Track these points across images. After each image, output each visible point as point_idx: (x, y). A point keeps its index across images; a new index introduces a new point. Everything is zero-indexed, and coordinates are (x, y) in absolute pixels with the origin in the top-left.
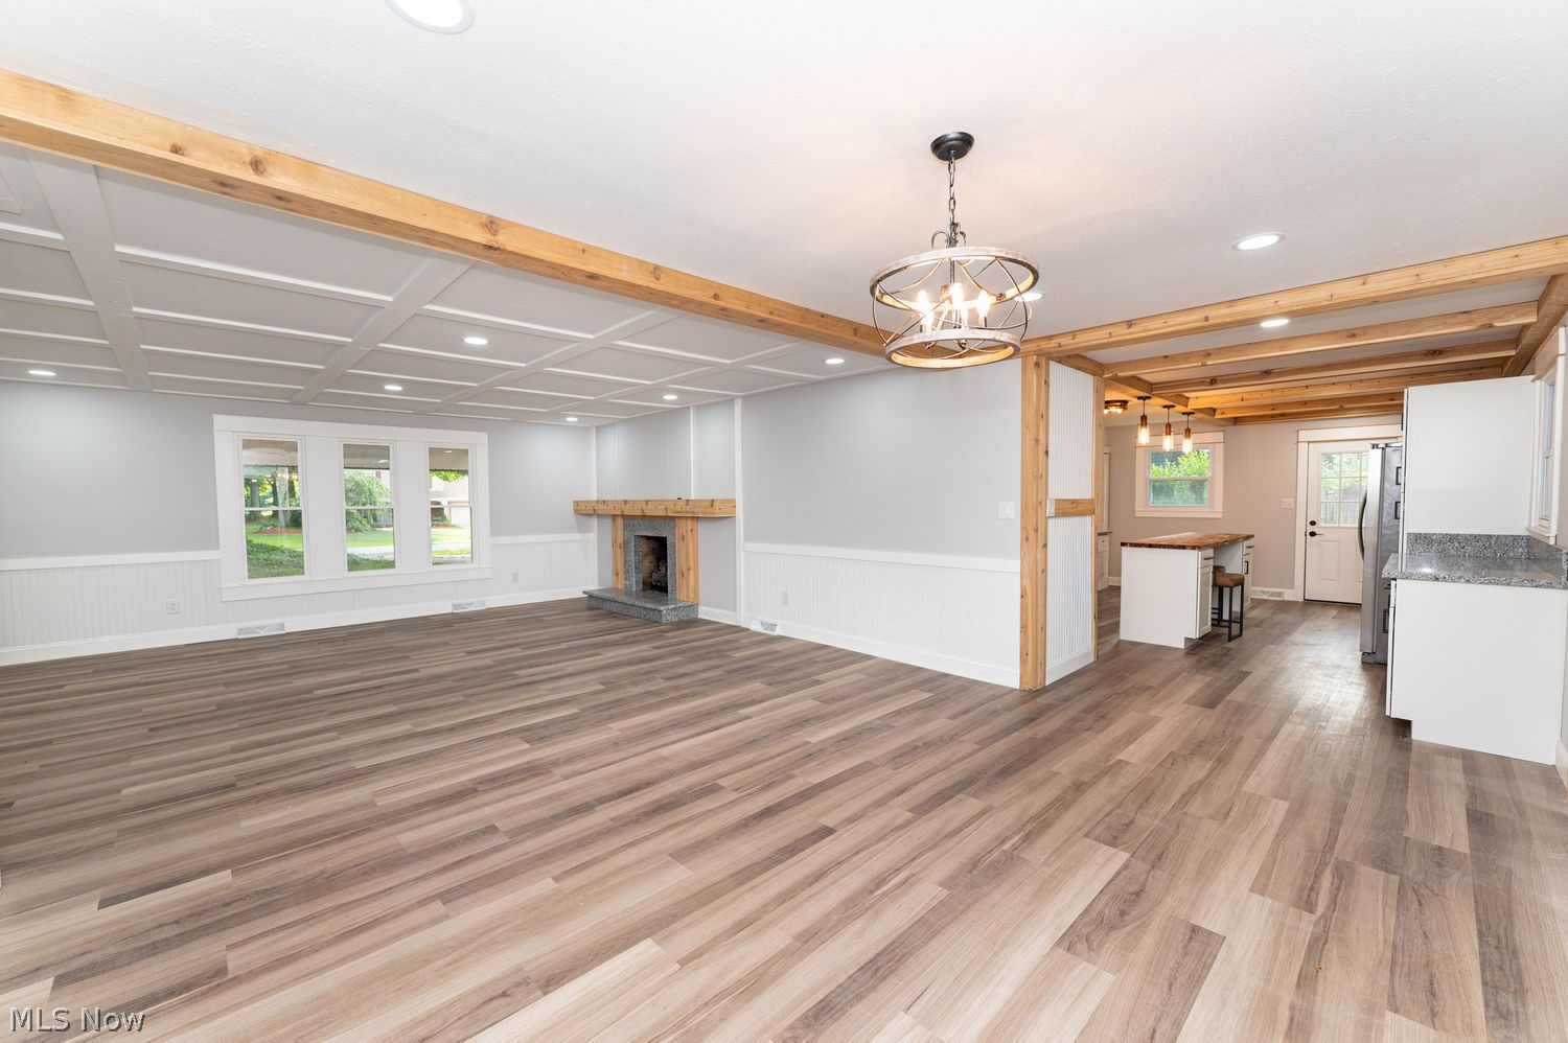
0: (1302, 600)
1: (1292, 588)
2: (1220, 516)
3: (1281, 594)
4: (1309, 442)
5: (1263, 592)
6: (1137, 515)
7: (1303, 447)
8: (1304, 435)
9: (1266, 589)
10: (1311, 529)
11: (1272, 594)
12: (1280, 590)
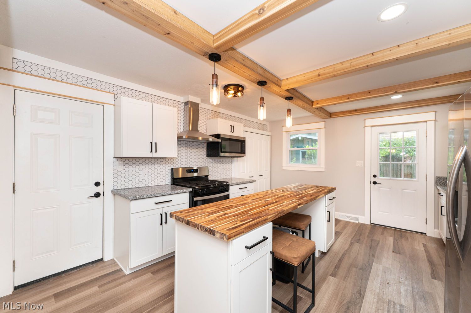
0: (369, 223)
1: (364, 215)
2: (323, 170)
3: (357, 219)
4: (371, 127)
5: (347, 216)
6: (284, 168)
7: (368, 129)
8: (369, 122)
9: (349, 215)
10: (374, 179)
11: (353, 218)
12: (357, 216)
